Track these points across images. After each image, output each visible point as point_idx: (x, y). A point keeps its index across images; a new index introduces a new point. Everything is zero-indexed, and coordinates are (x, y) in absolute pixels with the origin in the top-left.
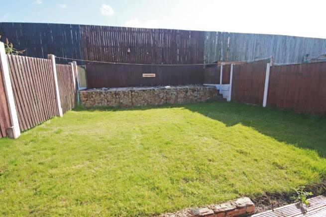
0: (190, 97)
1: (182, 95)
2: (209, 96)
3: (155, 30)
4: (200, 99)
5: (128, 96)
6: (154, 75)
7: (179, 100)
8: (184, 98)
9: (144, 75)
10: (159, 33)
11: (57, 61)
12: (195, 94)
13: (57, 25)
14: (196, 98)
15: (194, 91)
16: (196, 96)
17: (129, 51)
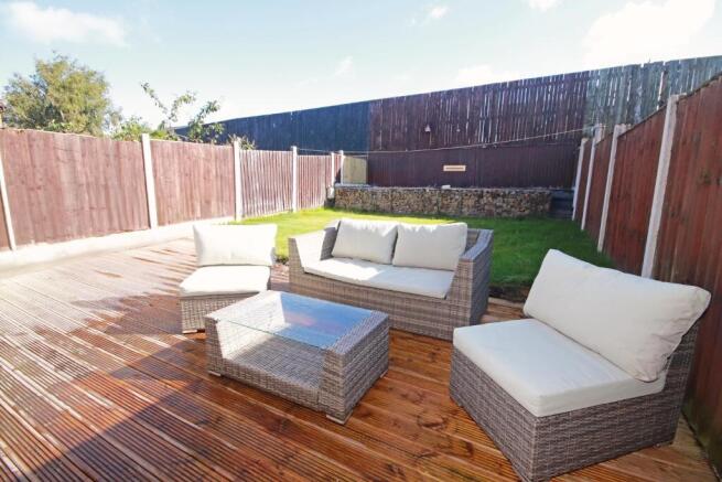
0: (486, 207)
1: (471, 202)
2: (527, 208)
3: (476, 88)
4: (508, 212)
5: (387, 197)
6: (463, 168)
7: (465, 210)
8: (474, 207)
9: (446, 168)
10: (484, 93)
11: (300, 153)
12: (498, 202)
13: (347, 106)
14: (499, 210)
15: (495, 196)
16: (501, 207)
17: (428, 129)
